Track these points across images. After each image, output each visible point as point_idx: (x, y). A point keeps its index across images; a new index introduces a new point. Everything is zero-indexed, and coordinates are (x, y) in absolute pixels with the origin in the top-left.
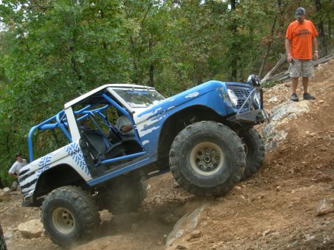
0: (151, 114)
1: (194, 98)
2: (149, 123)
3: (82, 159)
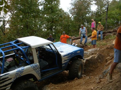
0: (67, 56)
1: (79, 53)
2: (66, 59)
3: (40, 72)
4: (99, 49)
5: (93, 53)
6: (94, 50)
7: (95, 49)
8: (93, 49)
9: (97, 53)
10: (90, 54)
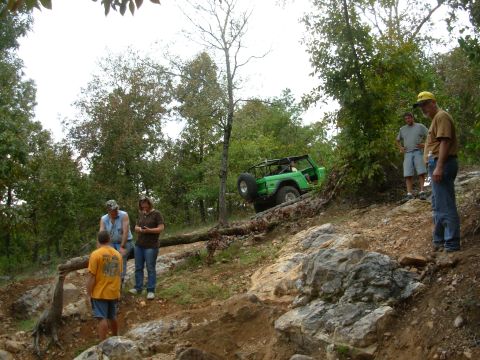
4: (184, 324)
5: (157, 343)
6: (162, 330)
7: (168, 325)
8: (158, 325)
9: (178, 347)
10: (140, 350)
